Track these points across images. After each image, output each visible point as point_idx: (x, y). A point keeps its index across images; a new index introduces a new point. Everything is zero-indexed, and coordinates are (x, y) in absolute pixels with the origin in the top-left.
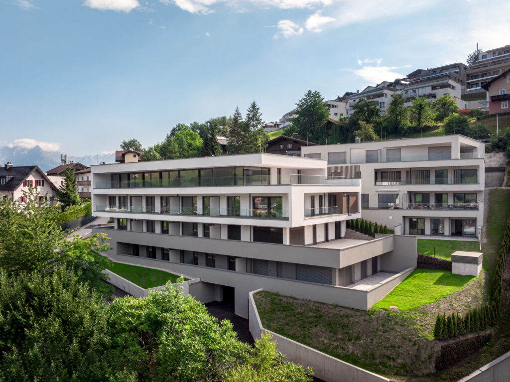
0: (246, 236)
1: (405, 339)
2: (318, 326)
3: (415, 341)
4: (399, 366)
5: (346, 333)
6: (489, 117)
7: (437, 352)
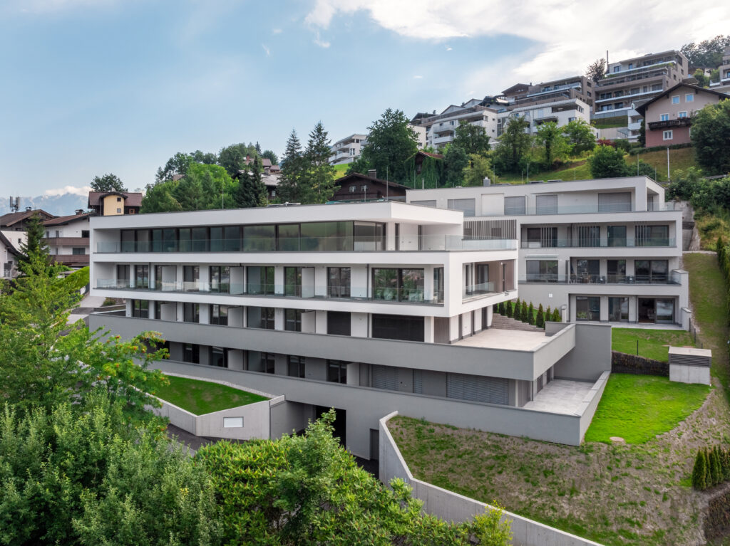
0: (360, 329)
1: (649, 490)
2: (504, 473)
3: (665, 493)
4: (651, 535)
5: (553, 483)
6: (647, 152)
7: (704, 510)
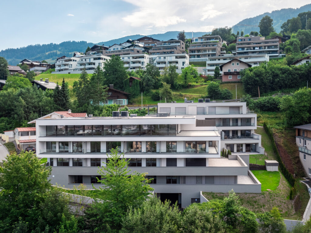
0: (181, 164)
1: (281, 202)
2: (244, 204)
3: (285, 202)
4: (285, 213)
5: (258, 204)
6: (224, 83)
7: (294, 204)
